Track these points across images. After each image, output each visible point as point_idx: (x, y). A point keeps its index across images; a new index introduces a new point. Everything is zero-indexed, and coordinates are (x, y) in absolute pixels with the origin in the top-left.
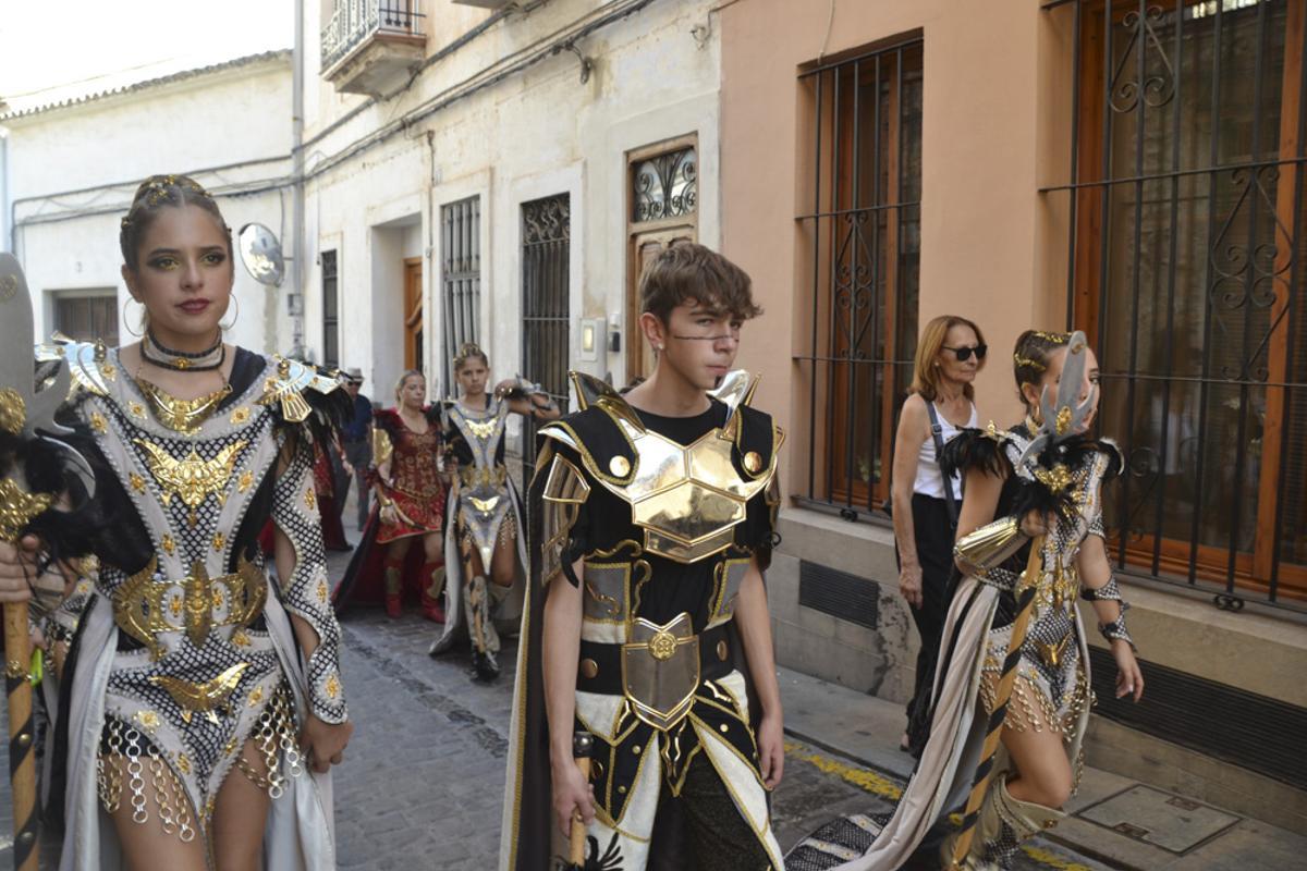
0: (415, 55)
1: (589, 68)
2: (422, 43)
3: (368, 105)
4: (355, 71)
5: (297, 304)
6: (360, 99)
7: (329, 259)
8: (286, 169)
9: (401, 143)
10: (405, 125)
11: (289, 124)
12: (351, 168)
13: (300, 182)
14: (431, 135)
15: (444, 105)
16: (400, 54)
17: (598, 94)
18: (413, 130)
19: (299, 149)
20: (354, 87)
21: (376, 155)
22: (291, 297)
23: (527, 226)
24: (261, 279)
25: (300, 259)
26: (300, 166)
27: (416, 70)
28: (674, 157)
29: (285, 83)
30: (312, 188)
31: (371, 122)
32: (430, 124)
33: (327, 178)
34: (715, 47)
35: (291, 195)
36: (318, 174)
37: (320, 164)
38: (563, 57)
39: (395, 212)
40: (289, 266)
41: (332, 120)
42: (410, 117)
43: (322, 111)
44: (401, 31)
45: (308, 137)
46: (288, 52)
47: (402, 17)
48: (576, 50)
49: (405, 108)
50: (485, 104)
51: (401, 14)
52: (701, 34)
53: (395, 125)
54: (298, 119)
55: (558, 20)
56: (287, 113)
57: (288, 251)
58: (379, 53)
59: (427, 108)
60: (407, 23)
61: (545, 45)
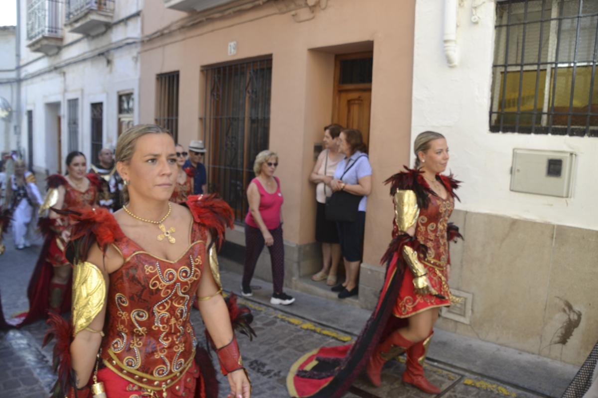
0: (59, 44)
1: (109, 62)
2: (61, 39)
3: (43, 57)
4: (38, 46)
5: (18, 129)
6: (39, 55)
7: (30, 113)
8: (13, 75)
9: (53, 75)
10: (56, 68)
11: (14, 57)
12: (38, 79)
13: (19, 81)
14: (64, 73)
15: (69, 64)
16: (53, 43)
17: (111, 71)
18: (58, 71)
19: (19, 68)
20: (37, 50)
21: (47, 76)
22: (15, 128)
23: (92, 111)
24: (3, 119)
25: (19, 111)
26: (19, 74)
27: (60, 48)
28: (129, 96)
29: (13, 40)
30: (24, 84)
31: (43, 64)
32: (65, 69)
33: (29, 81)
34: (139, 64)
35: (15, 86)
36: (26, 79)
37: (26, 75)
38: (102, 57)
39: (53, 99)
40: (14, 114)
41: (31, 59)
42: (57, 66)
43: (27, 54)
44: (53, 35)
45: (22, 63)
46: (14, 28)
47: (54, 30)
48: (105, 56)
49: (56, 61)
50: (81, 67)
51: (54, 29)
52: (136, 59)
53: (52, 68)
54: (18, 55)
55: (101, 43)
56: (14, 53)
57: (14, 108)
58: (45, 42)
59: (63, 64)
60: (56, 32)
61: (97, 52)
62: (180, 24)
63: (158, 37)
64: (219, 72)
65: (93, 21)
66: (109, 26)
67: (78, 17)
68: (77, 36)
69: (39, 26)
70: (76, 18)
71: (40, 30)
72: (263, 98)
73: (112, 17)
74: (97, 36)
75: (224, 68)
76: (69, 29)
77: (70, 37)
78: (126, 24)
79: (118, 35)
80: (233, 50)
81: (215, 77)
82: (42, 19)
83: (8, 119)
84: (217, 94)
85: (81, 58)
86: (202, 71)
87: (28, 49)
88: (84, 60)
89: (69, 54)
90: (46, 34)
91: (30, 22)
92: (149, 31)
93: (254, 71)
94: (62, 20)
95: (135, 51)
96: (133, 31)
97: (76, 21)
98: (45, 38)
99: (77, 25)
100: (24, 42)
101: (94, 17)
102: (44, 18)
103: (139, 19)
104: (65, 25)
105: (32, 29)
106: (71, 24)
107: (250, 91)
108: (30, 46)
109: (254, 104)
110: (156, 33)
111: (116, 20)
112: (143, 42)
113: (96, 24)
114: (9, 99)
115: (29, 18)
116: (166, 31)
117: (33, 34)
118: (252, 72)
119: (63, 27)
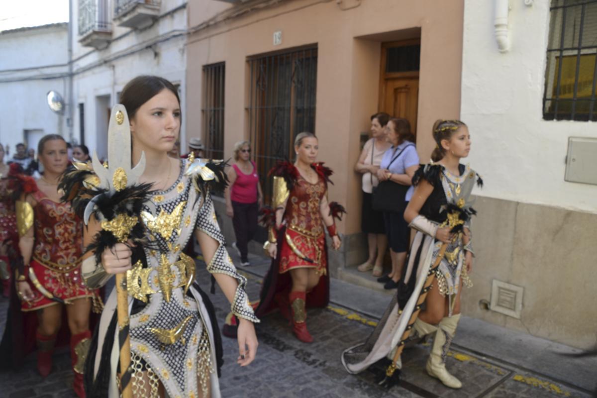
0: (108, 38)
1: (156, 55)
2: (111, 34)
3: (93, 51)
4: (89, 41)
5: (70, 123)
6: (90, 49)
7: (82, 106)
8: (65, 70)
9: (103, 68)
10: (106, 62)
11: (66, 53)
12: (88, 73)
13: (71, 75)
14: (114, 67)
15: (119, 57)
16: (103, 37)
17: (158, 64)
18: (108, 64)
19: (71, 63)
20: (88, 45)
21: (97, 70)
22: (68, 120)
24: (57, 112)
25: (71, 105)
26: (71, 69)
27: (109, 42)
29: (65, 36)
30: (76, 78)
31: (94, 58)
32: (114, 63)
33: (81, 75)
34: (185, 56)
35: (68, 80)
36: (77, 73)
37: (78, 70)
38: (149, 49)
39: (103, 92)
40: (67, 107)
41: (82, 54)
42: (107, 59)
43: (79, 49)
44: (103, 29)
45: (74, 58)
46: (66, 24)
47: (103, 25)
48: (152, 48)
49: (106, 55)
50: (130, 60)
51: (103, 23)
52: (182, 51)
53: (102, 62)
54: (70, 51)
55: (149, 36)
56: (66, 48)
57: (67, 101)
58: (95, 37)
59: (112, 57)
60: (105, 27)
61: (145, 45)
62: (226, 14)
63: (204, 28)
64: (264, 62)
65: (140, 15)
66: (156, 20)
67: (127, 11)
68: (125, 30)
69: (90, 22)
70: (124, 12)
71: (90, 25)
72: (309, 88)
73: (158, 10)
74: (145, 29)
75: (270, 58)
76: (118, 23)
77: (119, 31)
78: (172, 17)
79: (164, 28)
80: (278, 40)
81: (260, 67)
82: (92, 15)
83: (61, 113)
84: (263, 84)
85: (129, 51)
86: (247, 61)
87: (80, 44)
88: (133, 53)
89: (118, 47)
90: (97, 29)
91: (81, 18)
92: (195, 23)
93: (299, 60)
94: (111, 15)
95: (181, 43)
96: (179, 23)
97: (125, 15)
98: (95, 33)
99: (125, 19)
100: (76, 38)
101: (141, 11)
102: (95, 14)
103: (185, 11)
104: (114, 20)
105: (83, 25)
106: (119, 19)
107: (296, 80)
108: (81, 41)
109: (300, 95)
110: (202, 25)
111: (162, 13)
112: (189, 34)
113: (144, 18)
114: (62, 94)
115: (80, 14)
116: (212, 23)
117: (84, 29)
118: (297, 61)
119: (112, 21)
